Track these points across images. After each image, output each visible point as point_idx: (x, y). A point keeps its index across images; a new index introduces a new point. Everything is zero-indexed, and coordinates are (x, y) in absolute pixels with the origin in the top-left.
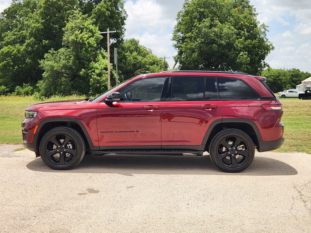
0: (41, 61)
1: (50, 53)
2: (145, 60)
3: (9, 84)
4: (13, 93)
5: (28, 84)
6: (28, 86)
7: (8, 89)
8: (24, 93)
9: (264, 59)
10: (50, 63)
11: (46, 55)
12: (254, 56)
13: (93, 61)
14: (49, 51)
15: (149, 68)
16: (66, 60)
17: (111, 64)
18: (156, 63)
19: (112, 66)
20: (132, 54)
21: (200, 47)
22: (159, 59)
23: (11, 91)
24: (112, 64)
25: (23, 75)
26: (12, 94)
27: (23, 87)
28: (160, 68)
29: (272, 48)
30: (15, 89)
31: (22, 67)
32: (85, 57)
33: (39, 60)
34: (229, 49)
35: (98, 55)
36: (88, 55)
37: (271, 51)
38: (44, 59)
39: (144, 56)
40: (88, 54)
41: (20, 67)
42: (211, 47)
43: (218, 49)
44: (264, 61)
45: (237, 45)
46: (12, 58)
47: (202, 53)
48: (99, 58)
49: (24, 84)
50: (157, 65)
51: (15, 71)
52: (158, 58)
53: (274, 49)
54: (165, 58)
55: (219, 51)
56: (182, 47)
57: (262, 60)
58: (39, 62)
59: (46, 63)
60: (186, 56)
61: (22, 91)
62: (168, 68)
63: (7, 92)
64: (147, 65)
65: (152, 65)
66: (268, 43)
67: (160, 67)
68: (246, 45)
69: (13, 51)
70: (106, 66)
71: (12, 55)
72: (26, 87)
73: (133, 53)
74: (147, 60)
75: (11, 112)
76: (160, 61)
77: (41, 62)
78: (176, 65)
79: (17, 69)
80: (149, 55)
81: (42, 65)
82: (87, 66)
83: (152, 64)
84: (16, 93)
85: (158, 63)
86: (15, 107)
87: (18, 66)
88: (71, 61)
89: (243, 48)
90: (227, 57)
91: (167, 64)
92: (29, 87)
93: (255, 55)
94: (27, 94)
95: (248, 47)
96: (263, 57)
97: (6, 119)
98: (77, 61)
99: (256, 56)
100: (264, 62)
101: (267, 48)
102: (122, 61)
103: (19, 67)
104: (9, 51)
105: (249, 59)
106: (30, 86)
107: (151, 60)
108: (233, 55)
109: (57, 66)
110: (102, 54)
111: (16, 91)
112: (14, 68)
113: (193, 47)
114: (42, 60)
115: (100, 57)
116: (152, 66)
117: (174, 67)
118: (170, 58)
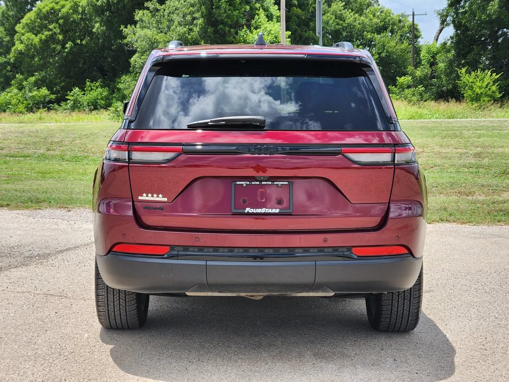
0: (127, 28)
1: (148, 9)
2: (362, 20)
3: (56, 84)
4: (63, 104)
5: (97, 84)
6: (97, 88)
7: (53, 96)
8: (88, 103)
10: (148, 32)
11: (139, 15)
13: (245, 27)
14: (146, 4)
15: (371, 41)
16: (185, 25)
17: (288, 32)
18: (390, 28)
19: (289, 38)
20: (330, 6)
22: (397, 18)
23: (61, 100)
24: (290, 33)
25: (84, 63)
26: (60, 106)
27: (85, 91)
28: (400, 40)
30: (67, 95)
31: (81, 45)
32: (228, 17)
33: (122, 27)
35: (257, 12)
36: (236, 13)
38: (135, 23)
39: (360, 11)
40: (235, 10)
41: (78, 44)
46: (59, 24)
48: (259, 20)
49: (88, 84)
50: (392, 32)
51: (67, 53)
52: (395, 14)
54: (413, 15)
58: (122, 30)
59: (140, 32)
60: (470, 9)
61: (85, 99)
62: (419, 40)
63: (51, 102)
64: (368, 32)
65: (379, 33)
67: (398, 37)
69: (61, 8)
70: (276, 37)
71: (61, 18)
72: (92, 89)
73: (333, 4)
74: (367, 21)
75: (91, 146)
76: (400, 21)
77: (127, 30)
78: (441, 31)
79: (71, 48)
80: (372, 8)
81: (130, 40)
82: (232, 38)
83: (380, 30)
84: (70, 103)
85: (395, 27)
86: (95, 134)
87: (73, 42)
88: (196, 29)
91: (417, 30)
92: (99, 90)
94: (95, 106)
97: (84, 162)
98: (210, 30)
102: (309, 25)
103: (76, 44)
104: (52, 8)
106: (102, 87)
107: (375, 20)
109: (164, 41)
110: (266, 10)
111: (69, 100)
112: (64, 47)
114: (129, 26)
115: (262, 16)
116: (379, 36)
117: (438, 36)
118: (426, 14)
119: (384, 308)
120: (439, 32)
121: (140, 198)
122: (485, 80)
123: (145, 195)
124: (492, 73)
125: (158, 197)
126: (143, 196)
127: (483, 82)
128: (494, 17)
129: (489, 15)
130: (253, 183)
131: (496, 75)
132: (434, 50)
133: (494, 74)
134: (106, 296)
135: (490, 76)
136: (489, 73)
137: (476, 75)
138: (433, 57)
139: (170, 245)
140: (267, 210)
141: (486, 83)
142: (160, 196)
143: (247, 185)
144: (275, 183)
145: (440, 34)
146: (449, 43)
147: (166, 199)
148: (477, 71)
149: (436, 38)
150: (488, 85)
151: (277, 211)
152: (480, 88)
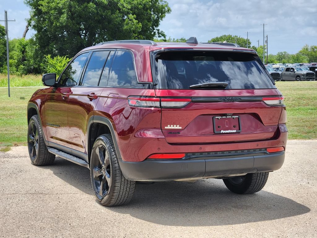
9: (157, 26)
12: (146, 21)
21: (70, 7)
29: (168, 11)
34: (112, 10)
37: (167, 14)
42: (86, 6)
43: (97, 10)
44: (157, 28)
45: (122, 5)
47: (72, 14)
53: (170, 11)
55: (98, 13)
56: (42, 5)
57: (154, 27)
66: (164, 3)
68: (134, 5)
78: (27, 31)
89: (131, 10)
90: (110, 21)
93: (146, 19)
95: (138, 8)
96: (156, 23)
99: (149, 22)
100: (157, 30)
101: (162, 10)
105: (140, 25)
108: (118, 19)
113: (60, 5)
117: (25, 35)
118: (15, 21)
119: (253, 181)
120: (25, 32)
121: (166, 128)
122: (63, 62)
123: (169, 126)
124: (66, 58)
125: (176, 126)
126: (168, 126)
127: (61, 64)
128: (64, 24)
129: (61, 23)
130: (223, 117)
131: (69, 59)
132: (24, 43)
133: (68, 59)
134: (120, 186)
135: (66, 60)
136: (65, 58)
137: (57, 59)
138: (23, 47)
139: (185, 153)
140: (231, 131)
141: (64, 64)
142: (178, 126)
143: (220, 118)
144: (233, 117)
145: (26, 33)
146: (35, 39)
147: (181, 128)
148: (57, 56)
149: (24, 36)
150: (65, 65)
151: (235, 131)
152: (60, 67)
